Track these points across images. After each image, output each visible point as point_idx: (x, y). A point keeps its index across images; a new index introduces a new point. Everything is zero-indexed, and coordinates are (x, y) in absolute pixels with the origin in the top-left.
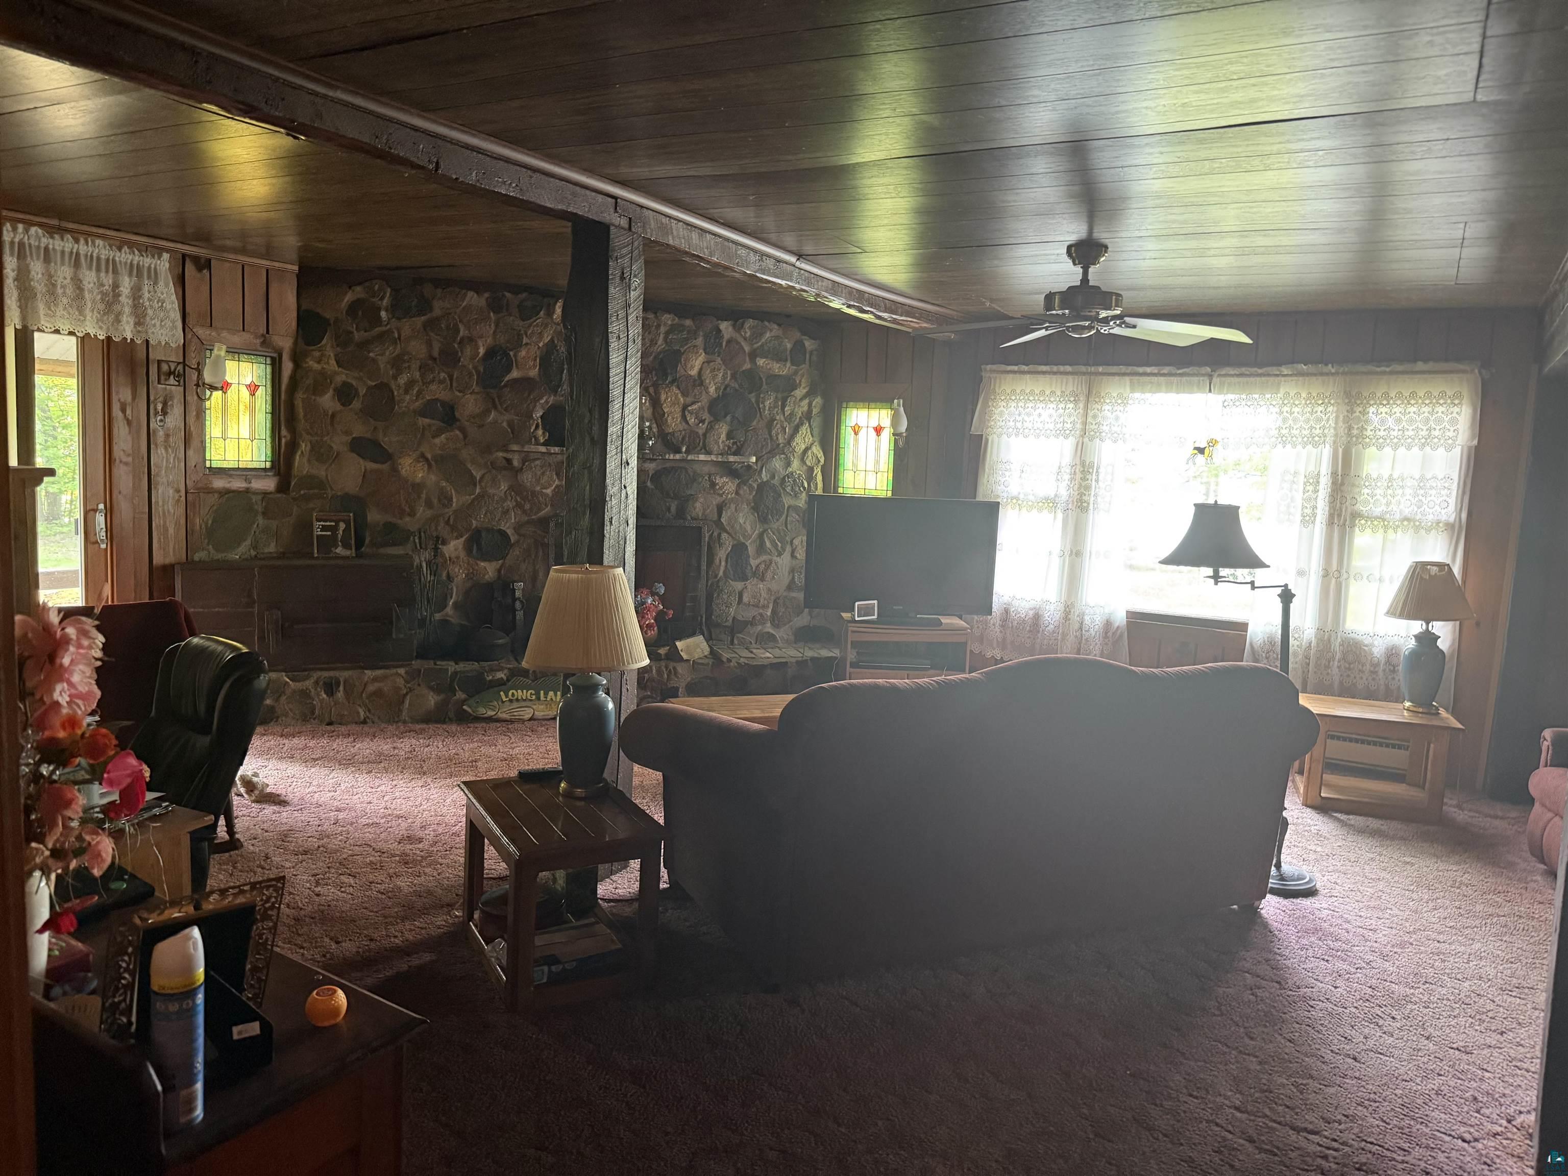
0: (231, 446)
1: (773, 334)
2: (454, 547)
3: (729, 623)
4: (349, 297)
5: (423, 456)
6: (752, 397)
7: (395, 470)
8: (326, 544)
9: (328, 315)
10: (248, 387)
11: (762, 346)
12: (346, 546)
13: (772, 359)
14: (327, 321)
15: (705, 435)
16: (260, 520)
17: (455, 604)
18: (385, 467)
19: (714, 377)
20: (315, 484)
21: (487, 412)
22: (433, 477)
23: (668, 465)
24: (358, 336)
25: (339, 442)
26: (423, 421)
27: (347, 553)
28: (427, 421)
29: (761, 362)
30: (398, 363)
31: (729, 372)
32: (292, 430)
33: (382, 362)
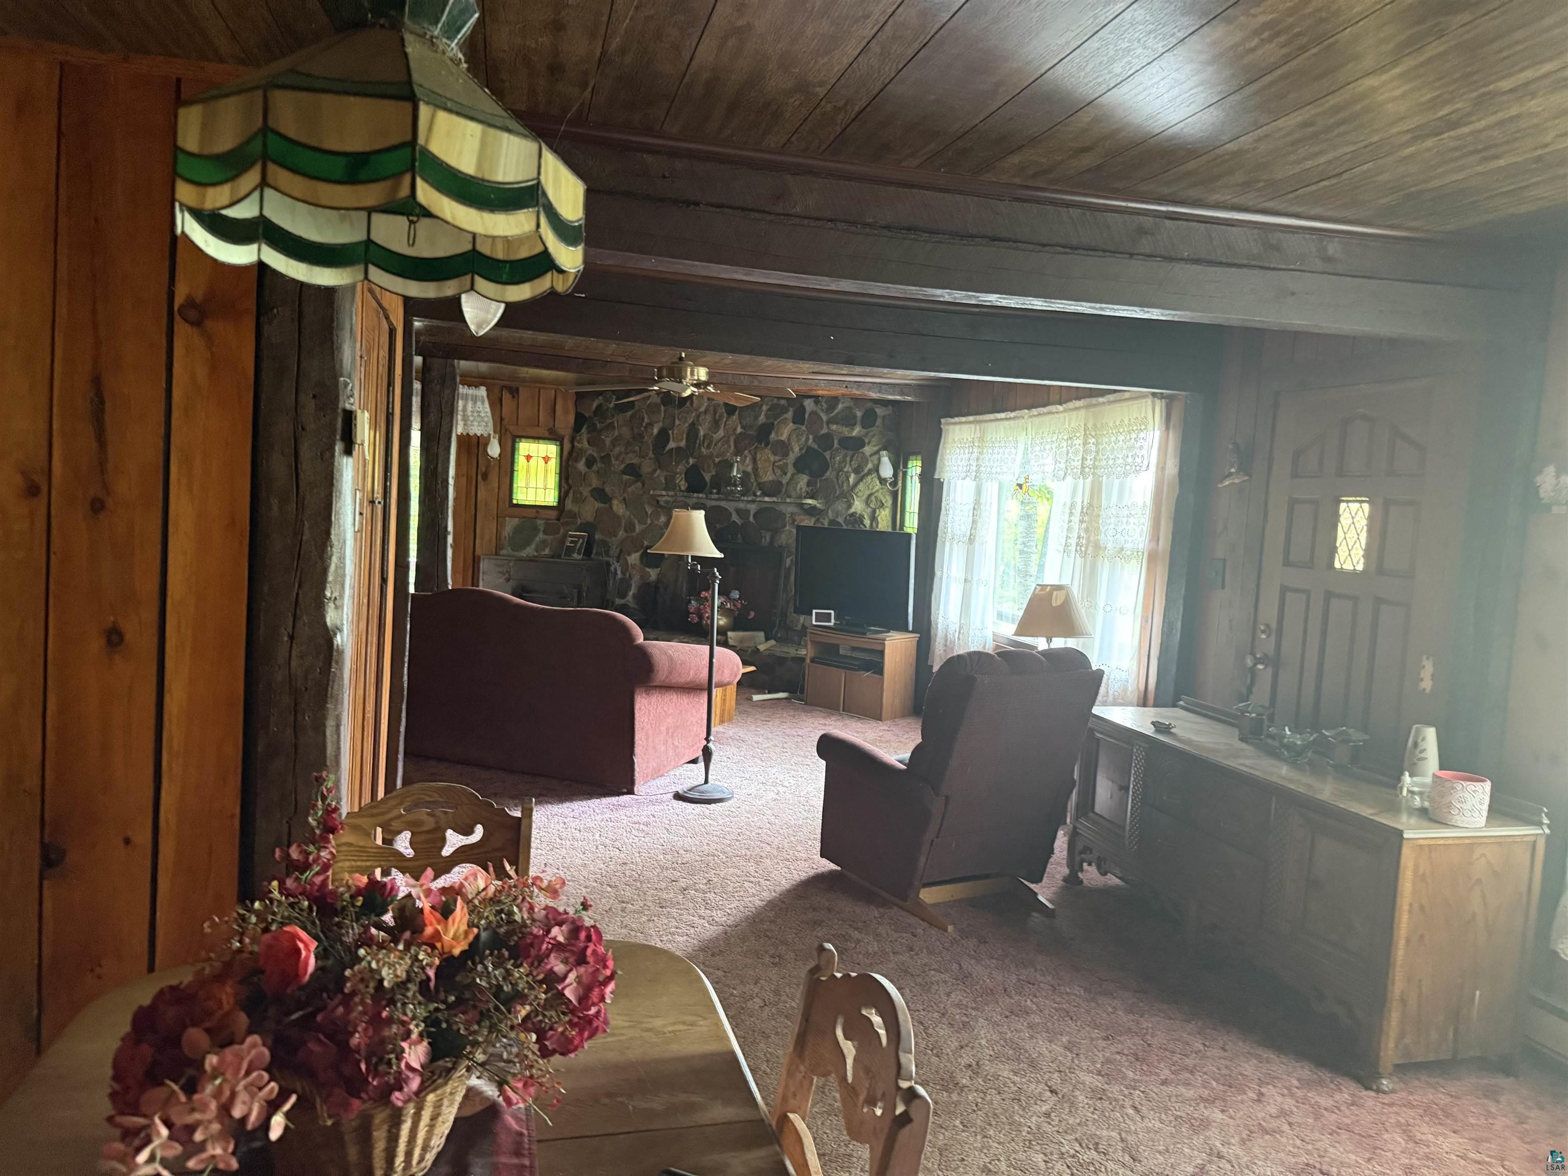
0: (531, 492)
1: (845, 405)
2: (634, 558)
3: (799, 628)
4: (595, 404)
5: (624, 499)
6: (827, 455)
7: (611, 507)
8: (570, 550)
9: (587, 415)
10: (544, 458)
11: (837, 414)
12: (579, 553)
13: (842, 425)
14: (585, 417)
15: (788, 483)
16: (541, 536)
17: (634, 594)
18: (606, 506)
19: (799, 440)
20: (574, 516)
21: (655, 470)
22: (628, 513)
23: (764, 506)
24: (599, 426)
25: (586, 491)
26: (626, 477)
27: (580, 557)
28: (627, 477)
29: (834, 427)
30: (614, 443)
31: (811, 437)
32: (567, 483)
33: (608, 441)
